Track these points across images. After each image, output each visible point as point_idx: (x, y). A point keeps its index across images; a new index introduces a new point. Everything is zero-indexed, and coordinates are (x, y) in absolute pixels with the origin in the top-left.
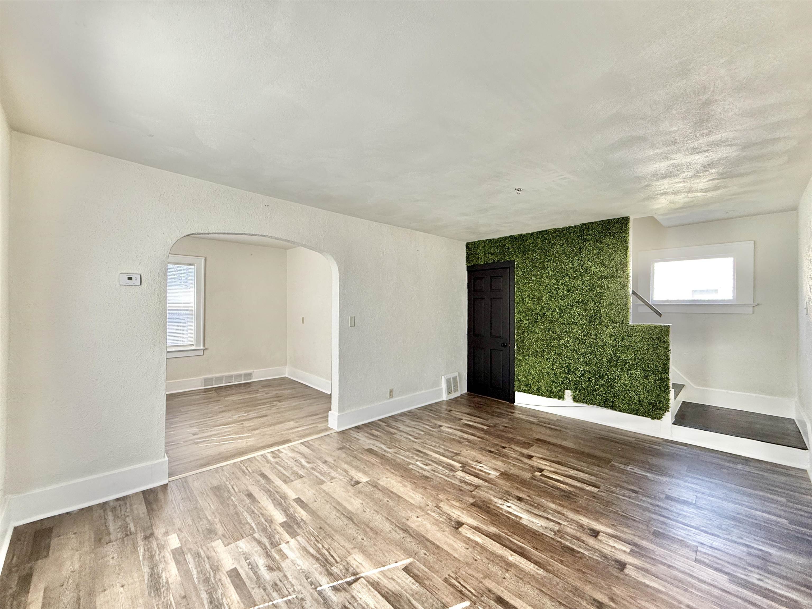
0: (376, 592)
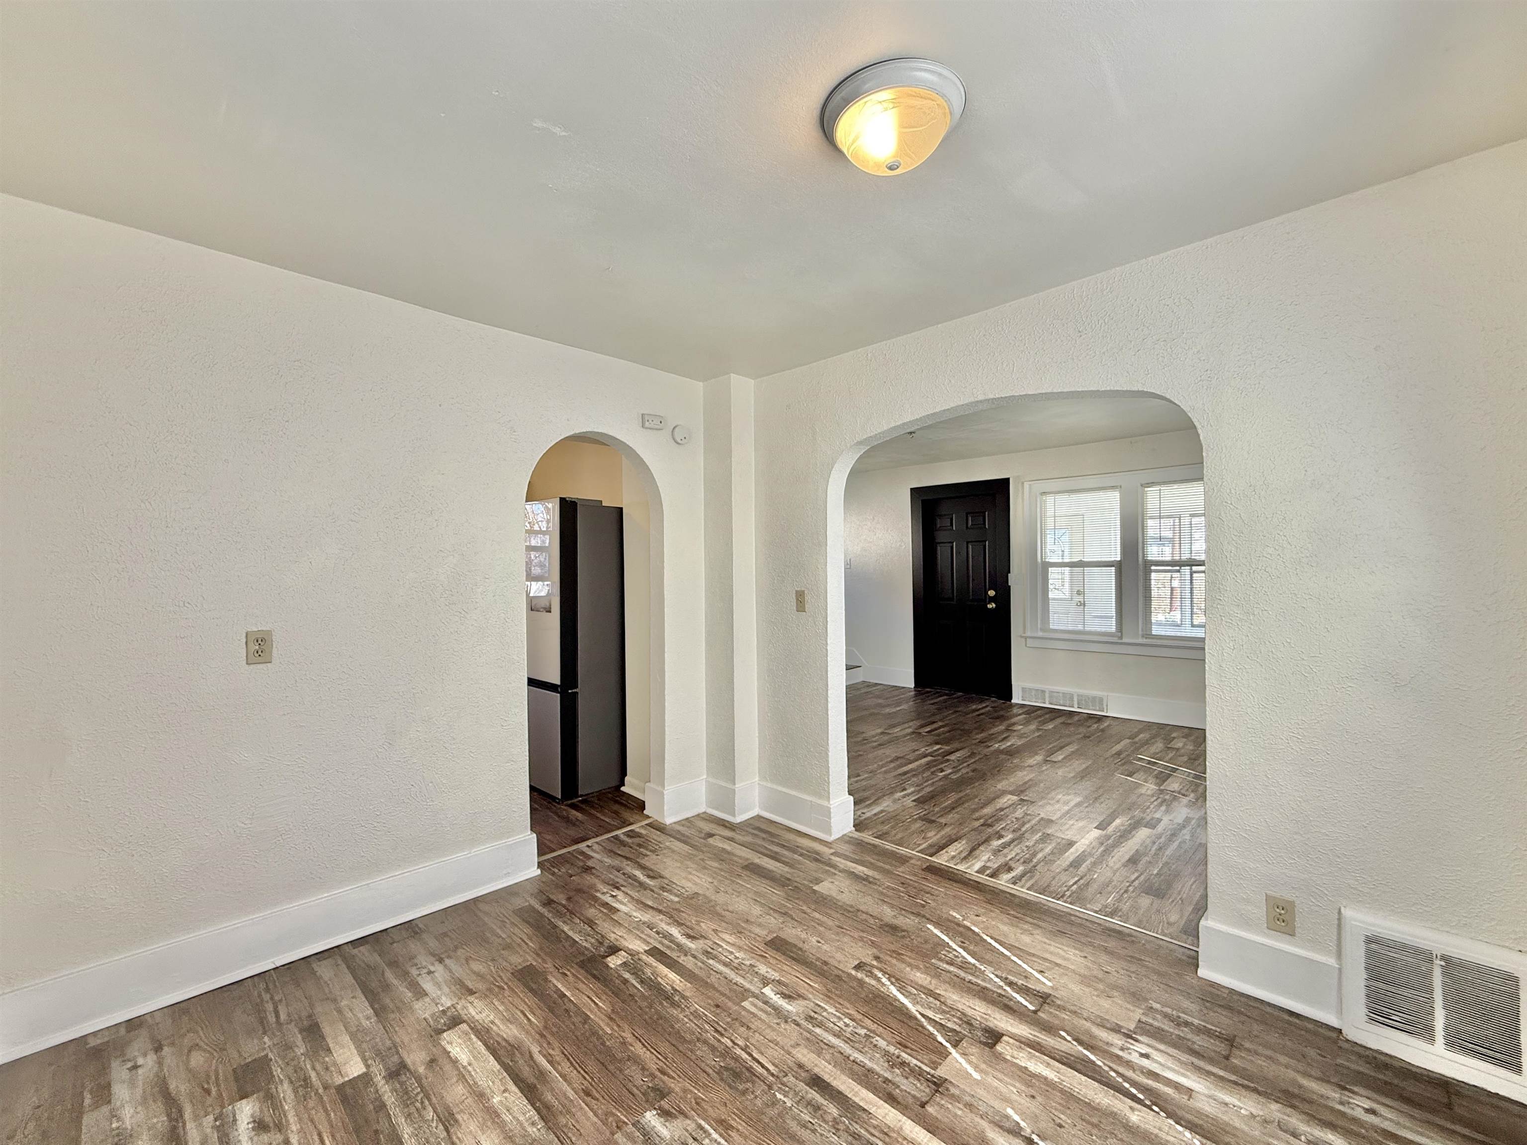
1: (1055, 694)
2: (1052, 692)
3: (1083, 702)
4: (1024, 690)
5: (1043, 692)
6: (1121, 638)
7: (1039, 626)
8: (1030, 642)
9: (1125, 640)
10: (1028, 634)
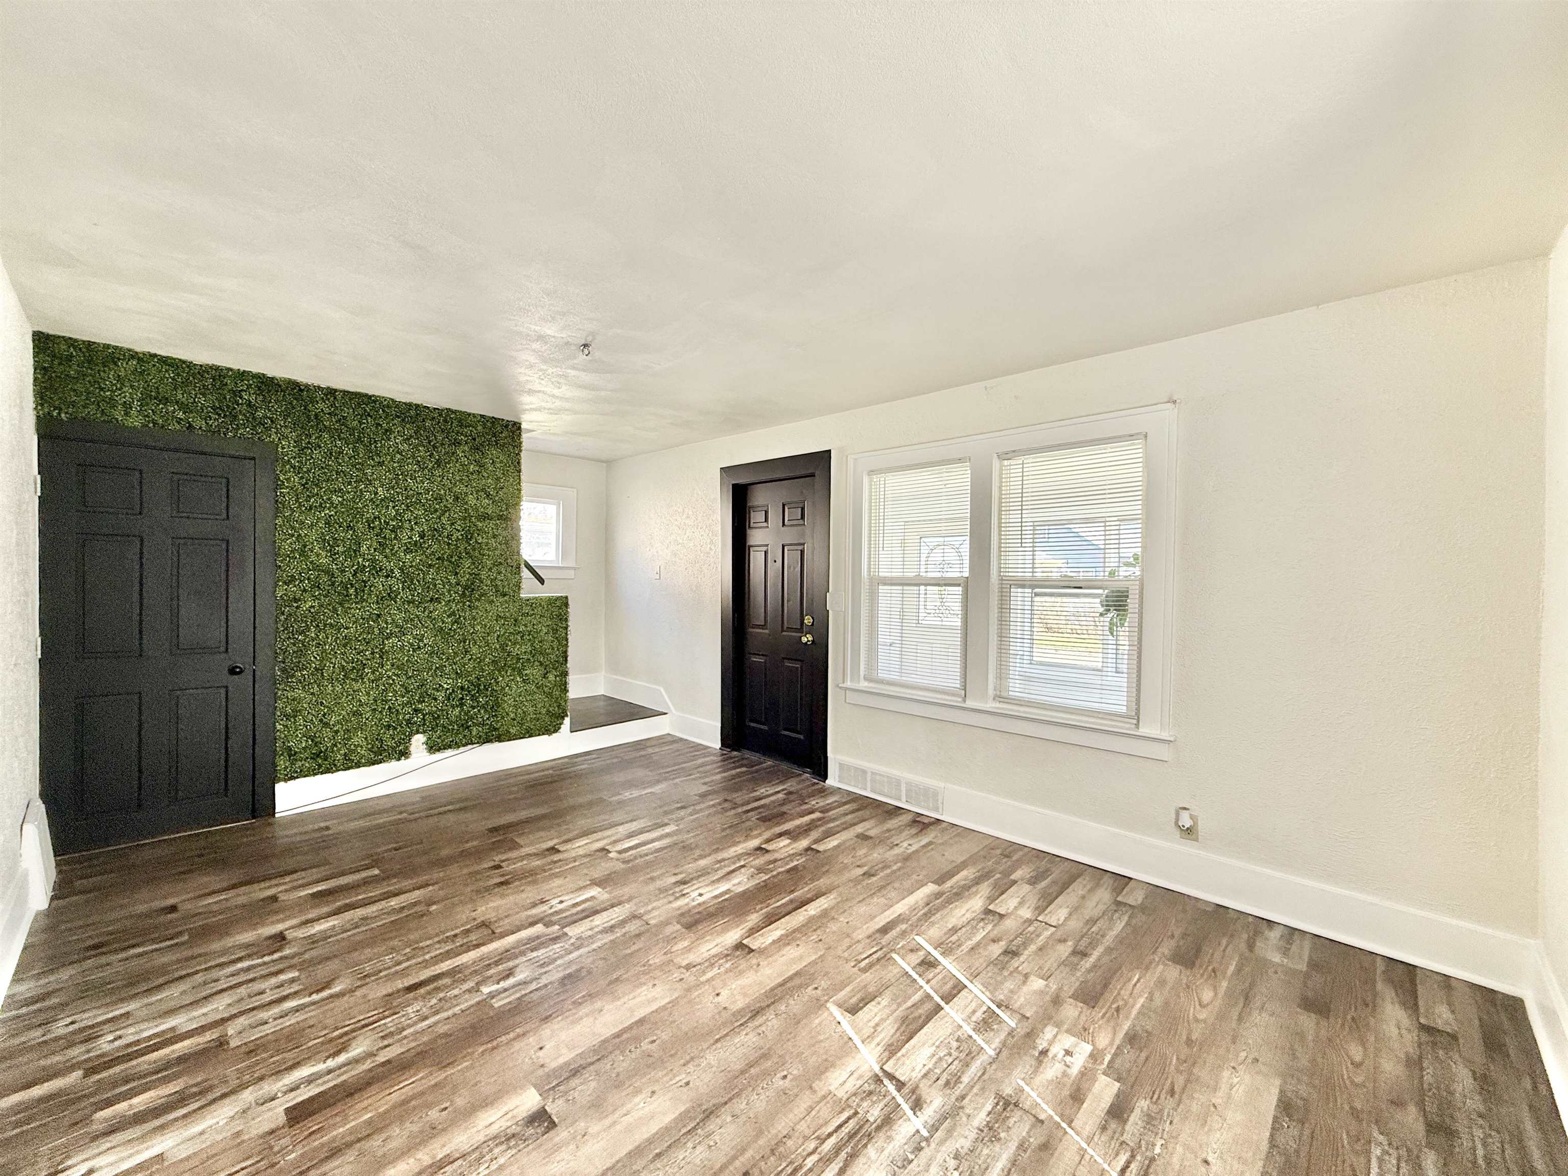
0: (907, 1046)
1: (878, 778)
2: (876, 774)
3: (914, 795)
4: (842, 766)
5: (864, 772)
6: (964, 701)
7: (862, 673)
8: (850, 696)
9: (970, 703)
10: (848, 684)
